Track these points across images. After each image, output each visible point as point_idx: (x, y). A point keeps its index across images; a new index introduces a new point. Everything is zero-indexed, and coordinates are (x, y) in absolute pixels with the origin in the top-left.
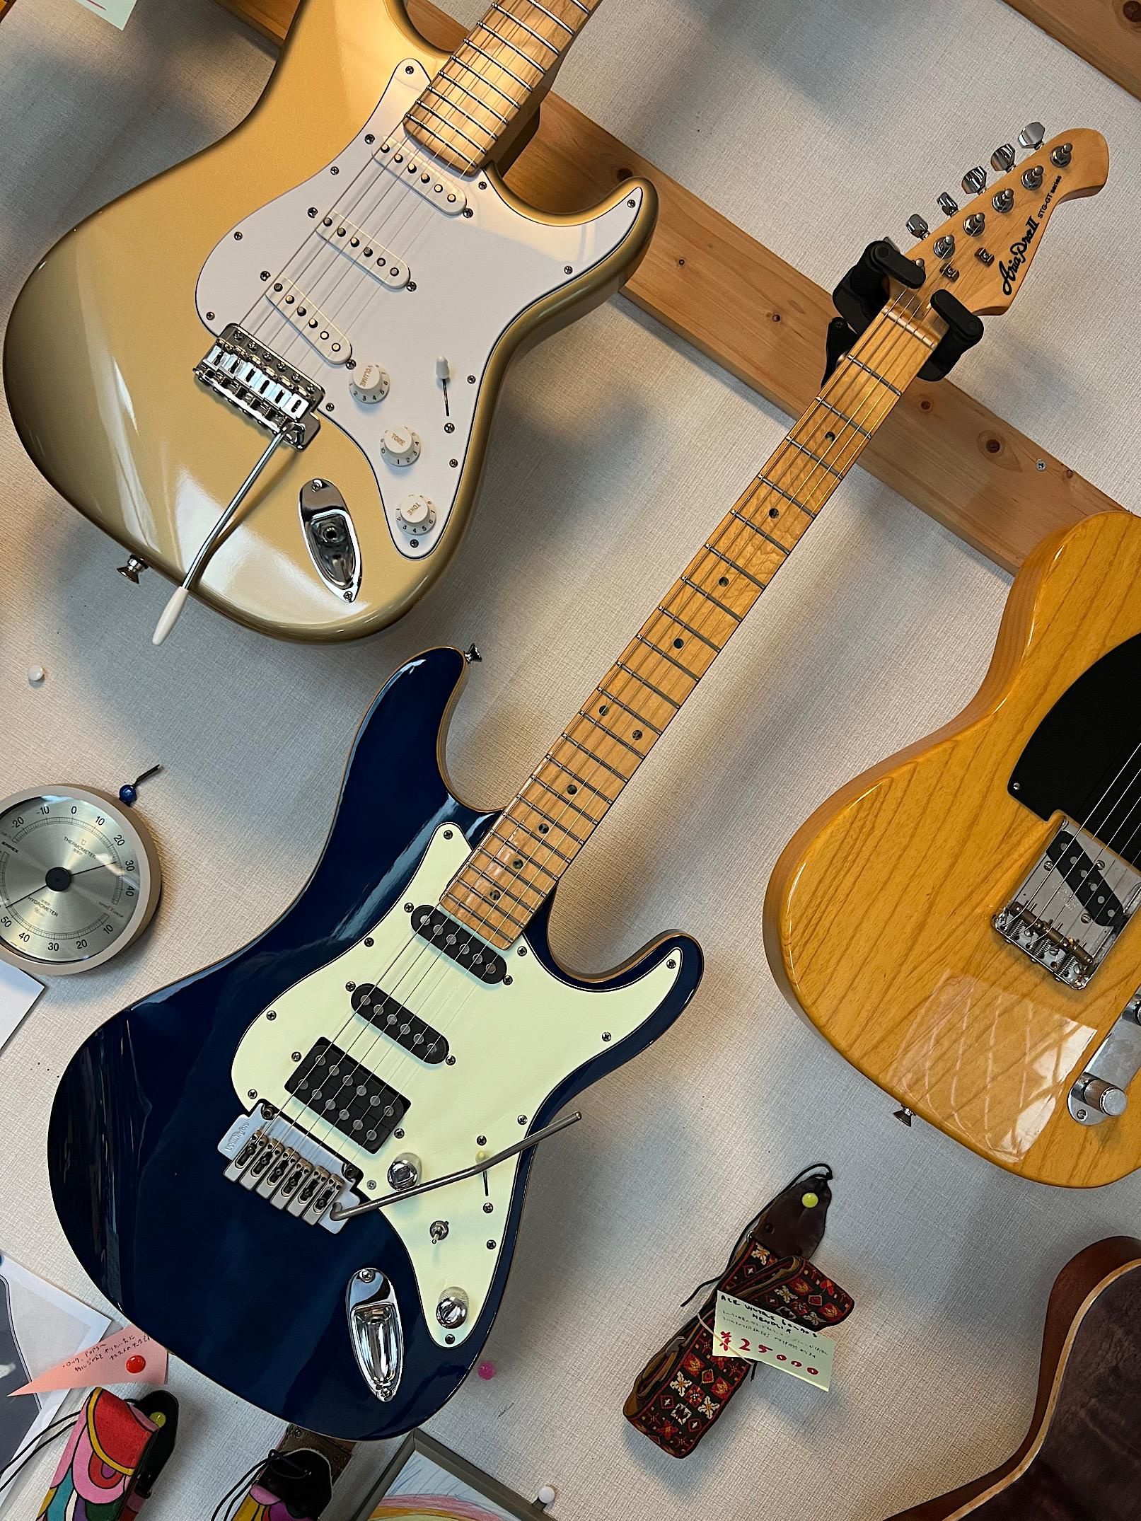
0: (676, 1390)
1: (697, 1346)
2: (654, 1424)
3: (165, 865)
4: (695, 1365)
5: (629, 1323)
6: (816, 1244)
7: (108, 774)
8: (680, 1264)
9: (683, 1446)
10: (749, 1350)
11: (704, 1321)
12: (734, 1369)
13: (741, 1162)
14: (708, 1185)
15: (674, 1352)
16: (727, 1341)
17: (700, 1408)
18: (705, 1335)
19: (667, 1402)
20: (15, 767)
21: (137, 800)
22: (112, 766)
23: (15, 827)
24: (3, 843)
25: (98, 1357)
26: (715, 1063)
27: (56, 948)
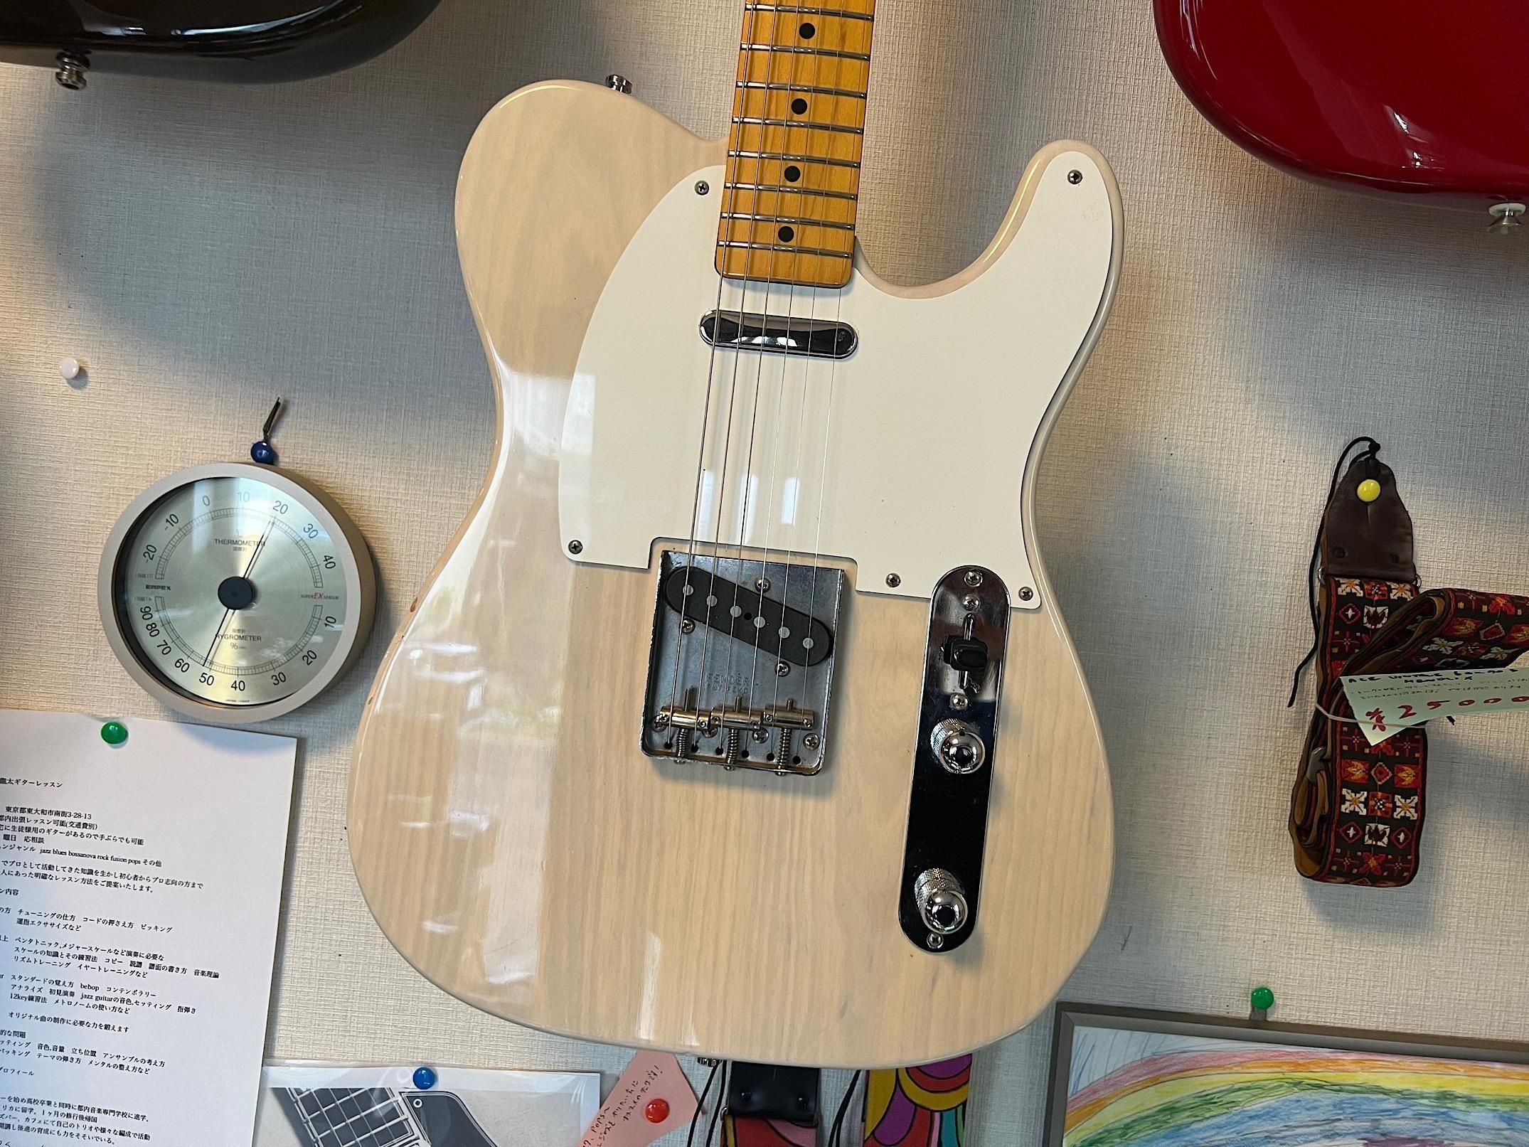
0: (1354, 812)
1: (1346, 747)
3: (356, 517)
4: (1358, 771)
5: (1221, 760)
6: (1409, 538)
7: (227, 444)
8: (1246, 656)
9: (1404, 868)
10: (1413, 714)
12: (1407, 745)
13: (1255, 494)
14: (1229, 542)
15: (1318, 772)
16: (1380, 719)
18: (1346, 729)
20: (115, 496)
21: (280, 455)
22: (227, 432)
23: (150, 560)
24: (147, 587)
25: (609, 1126)
26: (1158, 389)
27: (283, 679)
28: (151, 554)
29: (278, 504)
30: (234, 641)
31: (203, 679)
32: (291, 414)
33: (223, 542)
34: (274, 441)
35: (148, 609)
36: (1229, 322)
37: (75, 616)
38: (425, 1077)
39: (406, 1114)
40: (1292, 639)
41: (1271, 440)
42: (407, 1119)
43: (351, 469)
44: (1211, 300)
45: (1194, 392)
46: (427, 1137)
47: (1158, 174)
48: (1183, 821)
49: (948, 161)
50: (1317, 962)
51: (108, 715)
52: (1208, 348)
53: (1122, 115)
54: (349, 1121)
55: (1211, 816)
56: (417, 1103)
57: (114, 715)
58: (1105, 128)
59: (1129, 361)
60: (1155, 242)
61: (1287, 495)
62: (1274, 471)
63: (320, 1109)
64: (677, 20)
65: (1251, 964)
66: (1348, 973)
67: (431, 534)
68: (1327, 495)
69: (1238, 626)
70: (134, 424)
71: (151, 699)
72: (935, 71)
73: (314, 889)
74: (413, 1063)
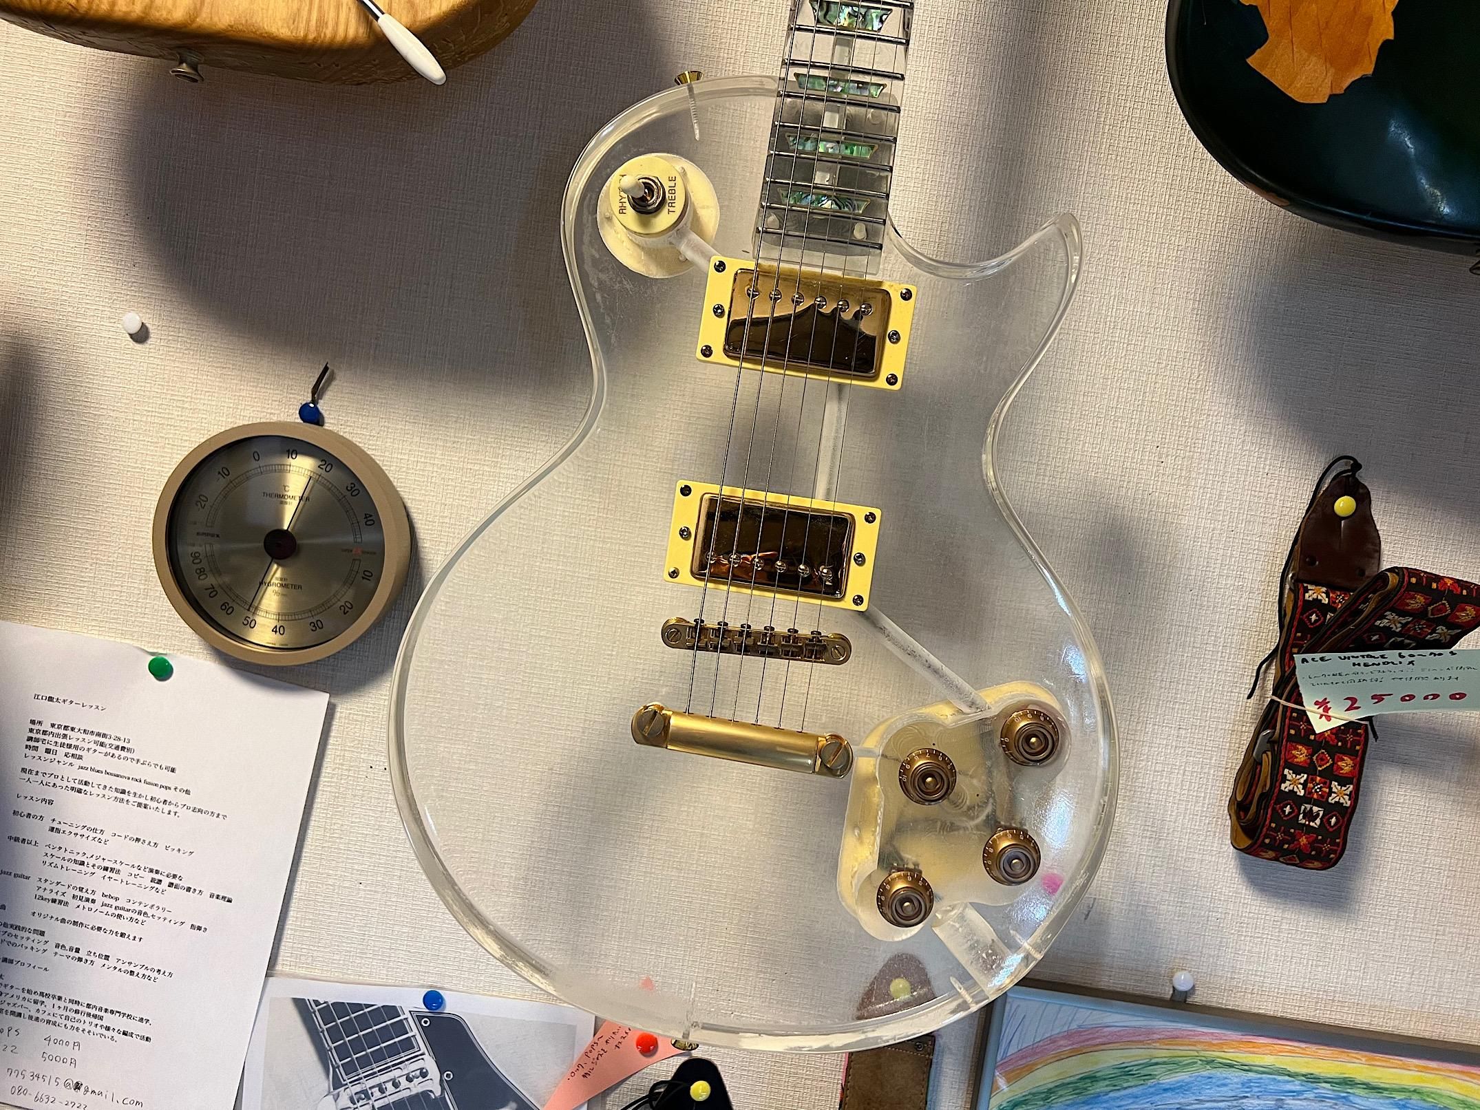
0: (1292, 792)
1: (1292, 732)
2: (1283, 842)
4: (1301, 754)
5: (1190, 749)
6: (1377, 555)
7: (277, 403)
8: (1220, 654)
9: (1329, 853)
10: (1359, 708)
11: (1285, 700)
12: (1350, 737)
13: (1238, 502)
14: (1210, 548)
15: (1265, 752)
16: (1327, 710)
17: (1330, 798)
18: (1295, 715)
19: (1288, 809)
20: (170, 446)
21: (325, 414)
22: (277, 392)
23: (201, 510)
24: (198, 534)
25: (602, 1052)
26: (1154, 400)
27: (320, 626)
28: (203, 503)
29: (323, 463)
30: (277, 589)
31: (246, 622)
32: (338, 378)
33: (270, 495)
34: (321, 402)
35: (197, 555)
36: (1224, 340)
37: (128, 557)
38: (433, 999)
39: (414, 1031)
40: (1263, 641)
41: (1256, 454)
42: (414, 1036)
43: (391, 433)
44: (1208, 320)
45: (1187, 404)
46: (432, 1054)
47: (1167, 197)
48: (1149, 804)
49: (970, 173)
50: (1265, 940)
51: (155, 651)
52: (1204, 364)
53: (1137, 138)
54: (361, 1033)
55: (1176, 801)
56: (426, 1022)
57: (161, 651)
58: (1120, 150)
59: (1128, 372)
60: (1160, 261)
61: (1268, 506)
62: (1257, 483)
63: (335, 1021)
64: (721, 23)
65: (1204, 938)
66: (1293, 952)
67: (464, 498)
68: (1306, 508)
69: (1213, 626)
70: (191, 380)
71: (195, 637)
72: (962, 86)
73: (339, 821)
74: (423, 986)
